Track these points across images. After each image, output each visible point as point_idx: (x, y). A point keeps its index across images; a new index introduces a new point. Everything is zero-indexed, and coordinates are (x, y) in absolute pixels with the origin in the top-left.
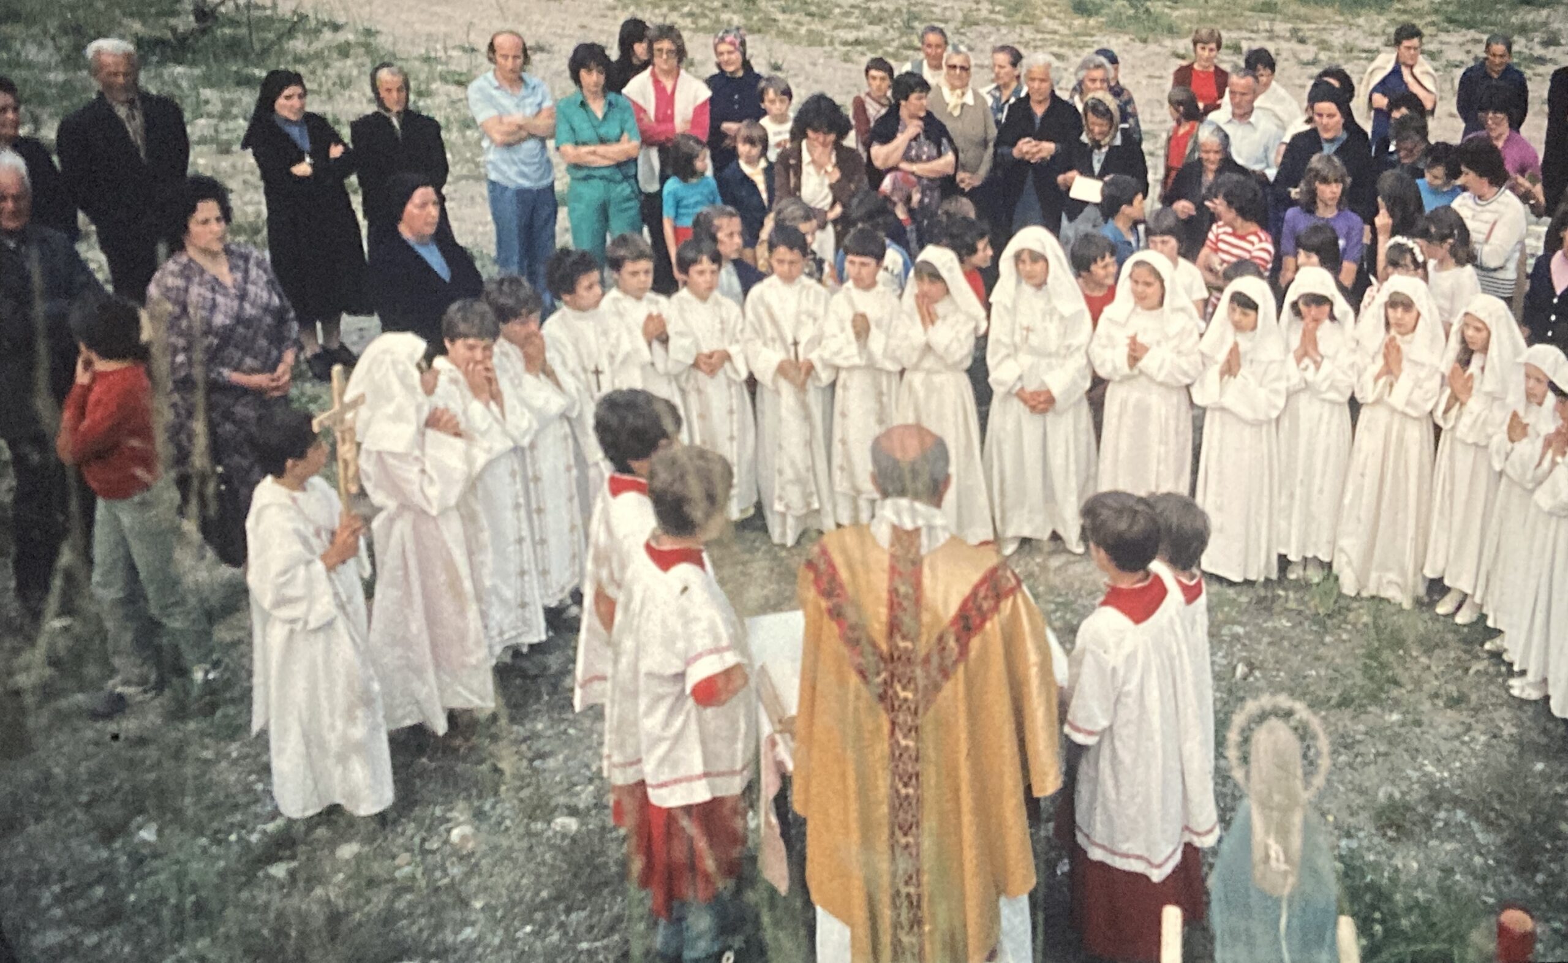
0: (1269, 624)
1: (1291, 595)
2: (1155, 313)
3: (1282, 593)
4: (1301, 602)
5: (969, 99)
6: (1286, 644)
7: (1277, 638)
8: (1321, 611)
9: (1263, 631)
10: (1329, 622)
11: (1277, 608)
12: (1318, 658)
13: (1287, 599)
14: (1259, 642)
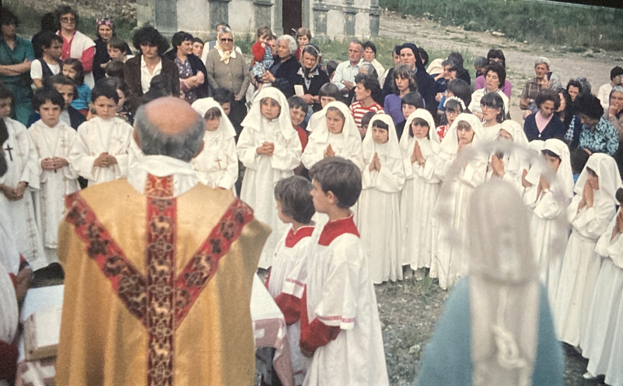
0: (395, 302)
1: (406, 286)
2: (339, 135)
3: (400, 286)
4: (411, 289)
5: (233, 55)
6: (404, 310)
7: (399, 308)
8: (423, 293)
9: (392, 305)
10: (427, 298)
11: (399, 293)
12: (422, 317)
13: (404, 288)
14: (390, 311)
